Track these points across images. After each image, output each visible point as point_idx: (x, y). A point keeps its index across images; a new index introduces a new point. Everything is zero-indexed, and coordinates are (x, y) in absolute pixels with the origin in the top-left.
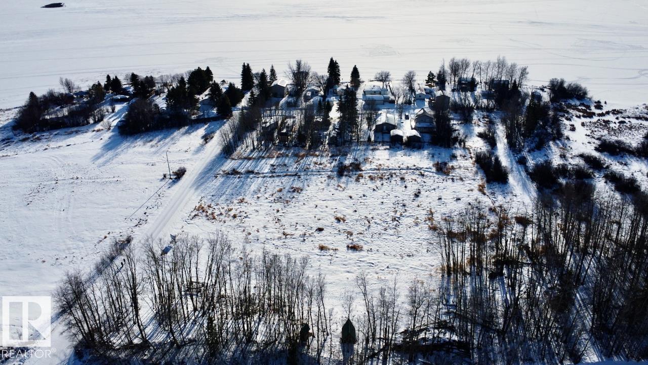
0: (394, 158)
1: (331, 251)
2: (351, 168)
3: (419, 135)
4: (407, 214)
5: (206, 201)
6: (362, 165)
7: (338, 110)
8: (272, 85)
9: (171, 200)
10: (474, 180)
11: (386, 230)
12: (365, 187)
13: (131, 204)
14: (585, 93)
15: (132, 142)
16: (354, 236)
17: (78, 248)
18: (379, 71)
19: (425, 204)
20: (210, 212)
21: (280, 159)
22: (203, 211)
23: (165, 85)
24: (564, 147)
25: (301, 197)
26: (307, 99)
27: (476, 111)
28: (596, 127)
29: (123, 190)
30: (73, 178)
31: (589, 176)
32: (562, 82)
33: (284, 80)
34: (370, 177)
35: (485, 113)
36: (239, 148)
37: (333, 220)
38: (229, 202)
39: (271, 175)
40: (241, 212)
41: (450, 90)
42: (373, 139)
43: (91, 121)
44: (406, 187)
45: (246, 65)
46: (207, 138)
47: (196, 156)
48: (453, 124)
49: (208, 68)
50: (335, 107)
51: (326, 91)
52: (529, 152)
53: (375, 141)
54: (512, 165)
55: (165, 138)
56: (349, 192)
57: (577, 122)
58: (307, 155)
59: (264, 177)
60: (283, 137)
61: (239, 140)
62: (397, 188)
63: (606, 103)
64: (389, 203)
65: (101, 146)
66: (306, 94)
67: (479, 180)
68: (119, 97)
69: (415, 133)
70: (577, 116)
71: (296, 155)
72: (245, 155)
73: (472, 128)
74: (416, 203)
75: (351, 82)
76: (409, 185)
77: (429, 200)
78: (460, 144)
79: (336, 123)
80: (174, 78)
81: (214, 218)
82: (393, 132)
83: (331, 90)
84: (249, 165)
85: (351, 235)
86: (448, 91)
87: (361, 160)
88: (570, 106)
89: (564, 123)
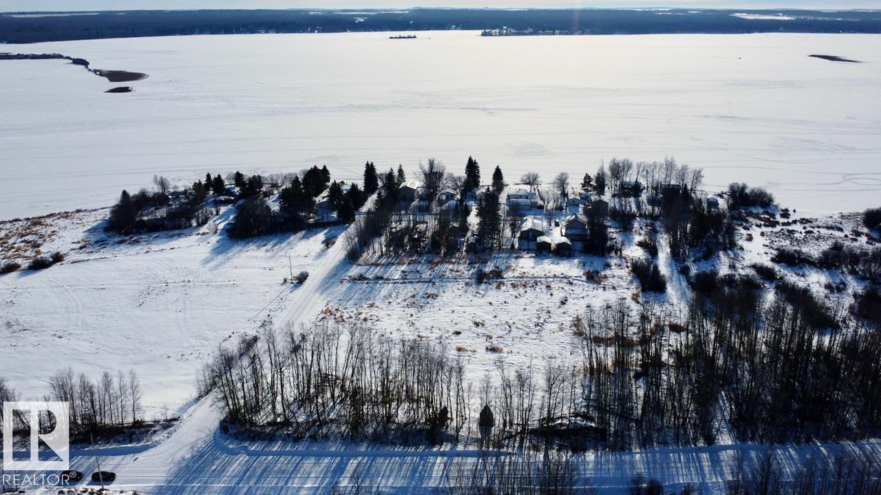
0: (540, 266)
1: (469, 353)
2: (491, 275)
3: (569, 243)
4: (552, 320)
5: (333, 305)
6: (504, 273)
7: (477, 215)
8: (401, 187)
9: (295, 303)
10: (628, 289)
11: (527, 334)
12: (507, 294)
13: (254, 307)
14: (771, 200)
15: (244, 247)
16: (493, 339)
17: (203, 345)
18: (526, 173)
19: (571, 311)
20: (338, 315)
21: (411, 266)
22: (331, 314)
23: (275, 186)
24: (736, 257)
25: (437, 302)
26: (441, 203)
27: (638, 219)
28: (777, 237)
29: (241, 294)
30: (184, 281)
31: (758, 287)
32: (744, 188)
33: (414, 182)
34: (512, 284)
35: (649, 221)
36: (365, 254)
37: (471, 324)
38: (358, 306)
39: (402, 281)
40: (371, 315)
41: (610, 195)
42: (516, 246)
43: (194, 224)
44: (551, 295)
45: (370, 164)
46: (328, 243)
47: (317, 262)
48: (610, 232)
49: (325, 167)
50: (474, 212)
51: (463, 194)
52: (694, 261)
53: (520, 249)
54: (673, 275)
55: (280, 242)
56: (489, 299)
57: (756, 232)
58: (442, 262)
59: (395, 283)
60: (415, 243)
61: (365, 245)
62: (542, 296)
63: (794, 211)
64: (532, 310)
65: (211, 249)
66: (439, 198)
67: (634, 289)
68: (222, 198)
69: (564, 240)
70: (757, 225)
71: (430, 262)
72: (373, 261)
73: (632, 237)
74: (562, 310)
75: (493, 185)
76: (555, 293)
77: (576, 307)
78: (616, 253)
79: (475, 229)
80: (285, 177)
81: (343, 321)
82: (541, 239)
83: (469, 194)
84: (377, 271)
85: (491, 338)
86: (607, 197)
87: (503, 267)
88: (751, 214)
89: (740, 232)
